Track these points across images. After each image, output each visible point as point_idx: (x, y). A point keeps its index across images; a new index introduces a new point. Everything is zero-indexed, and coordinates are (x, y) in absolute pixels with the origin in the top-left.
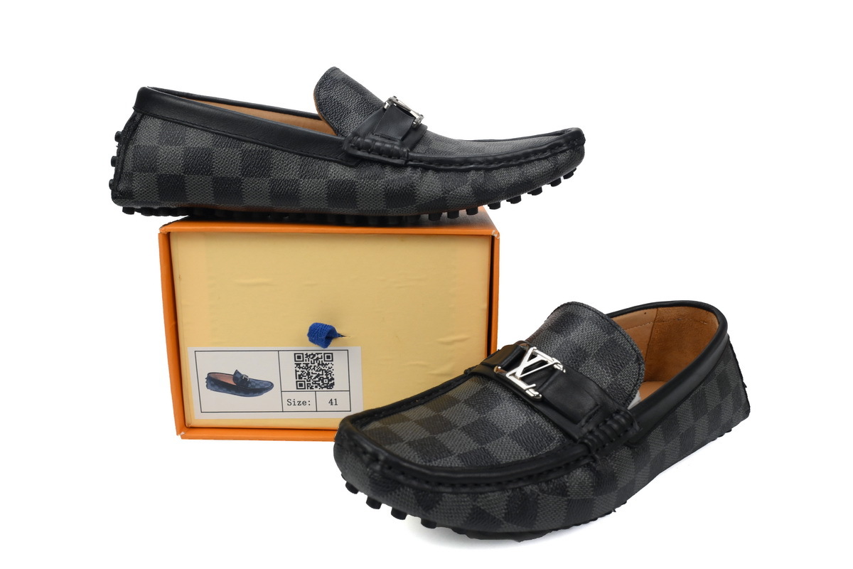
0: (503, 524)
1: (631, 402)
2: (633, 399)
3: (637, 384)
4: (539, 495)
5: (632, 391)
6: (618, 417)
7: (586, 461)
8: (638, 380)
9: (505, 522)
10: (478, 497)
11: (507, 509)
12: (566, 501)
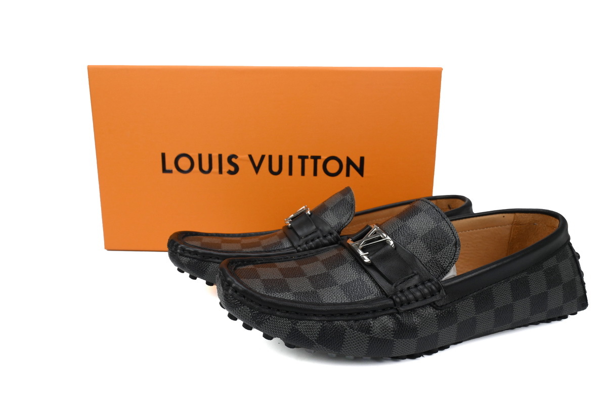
0: (315, 344)
1: (445, 275)
2: (447, 273)
3: (452, 262)
4: (346, 329)
5: (447, 267)
6: (429, 284)
7: (391, 311)
8: (453, 259)
9: (317, 344)
10: (297, 322)
11: (320, 334)
12: (368, 337)
